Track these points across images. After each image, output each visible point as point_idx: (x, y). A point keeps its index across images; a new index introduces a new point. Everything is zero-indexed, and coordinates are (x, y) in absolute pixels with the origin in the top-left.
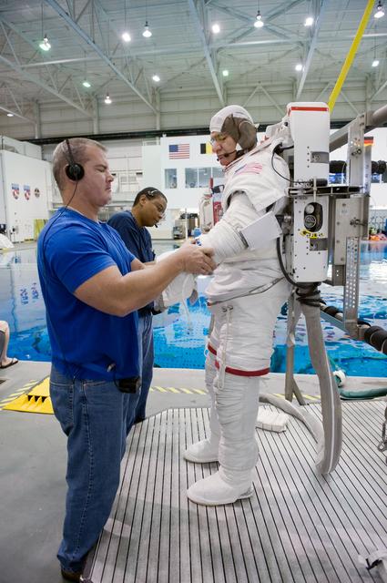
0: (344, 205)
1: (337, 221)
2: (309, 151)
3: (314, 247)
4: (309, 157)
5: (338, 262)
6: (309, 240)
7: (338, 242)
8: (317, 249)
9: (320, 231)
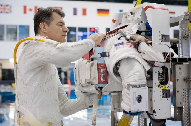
0: (180, 68)
1: (176, 79)
2: (160, 34)
3: (164, 95)
4: (160, 38)
5: (178, 105)
6: (161, 90)
7: (178, 92)
8: (166, 97)
9: (168, 85)
